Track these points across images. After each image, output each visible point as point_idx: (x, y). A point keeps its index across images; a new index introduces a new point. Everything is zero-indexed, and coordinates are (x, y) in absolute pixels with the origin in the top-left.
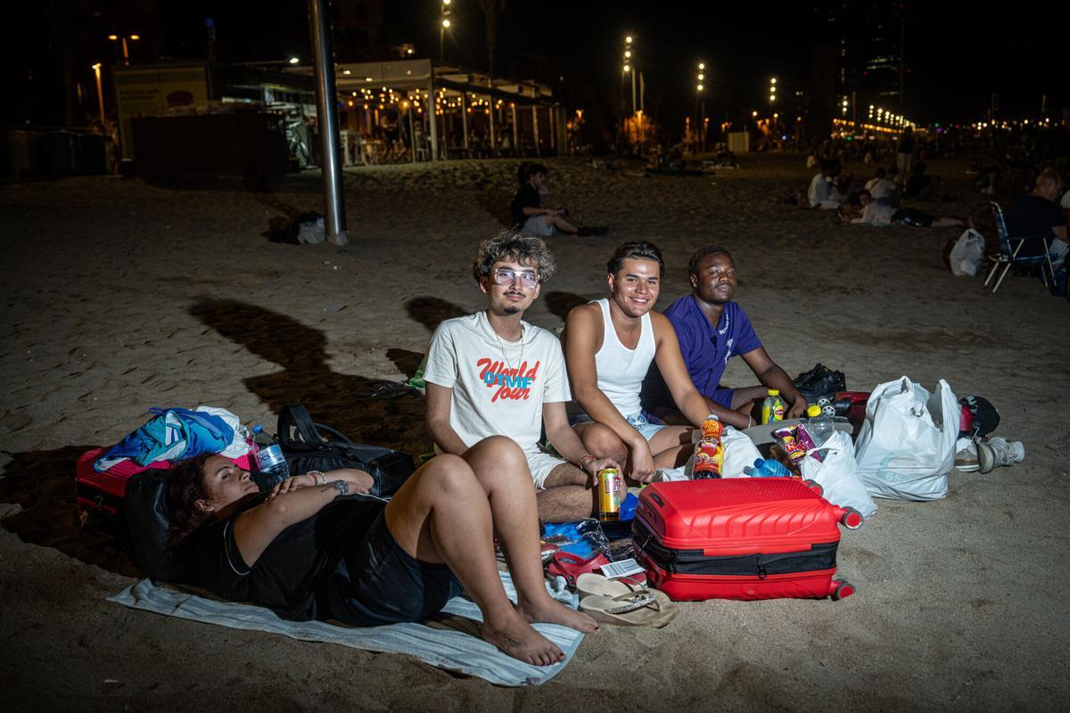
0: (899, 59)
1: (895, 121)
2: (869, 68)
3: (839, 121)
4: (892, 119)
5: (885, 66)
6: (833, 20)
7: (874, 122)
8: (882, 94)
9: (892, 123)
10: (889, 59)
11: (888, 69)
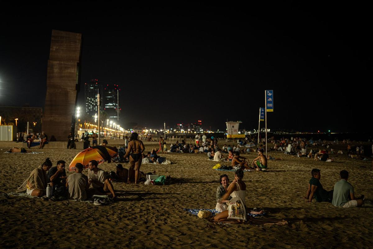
0: (117, 105)
1: (117, 127)
2: (106, 107)
3: (94, 125)
4: (116, 126)
5: (112, 107)
6: (93, 88)
7: (109, 127)
8: (111, 117)
9: (116, 128)
10: (113, 104)
11: (113, 108)
